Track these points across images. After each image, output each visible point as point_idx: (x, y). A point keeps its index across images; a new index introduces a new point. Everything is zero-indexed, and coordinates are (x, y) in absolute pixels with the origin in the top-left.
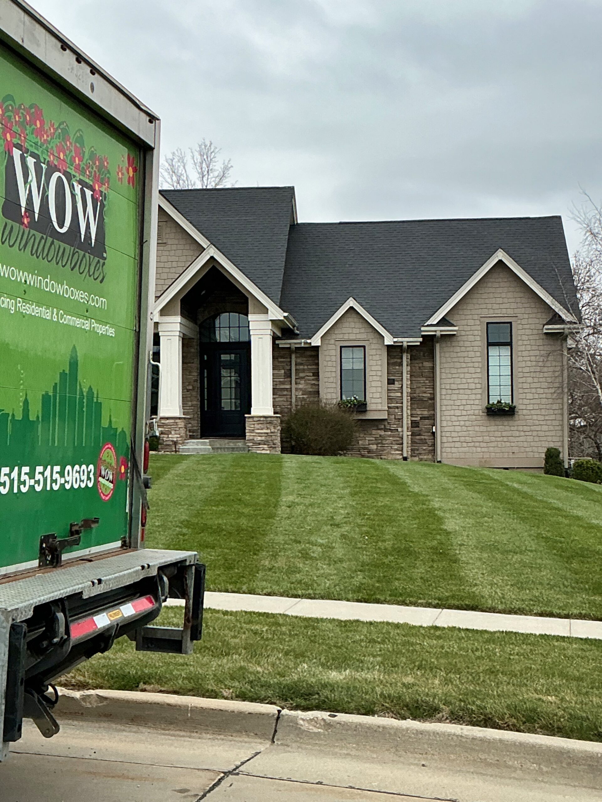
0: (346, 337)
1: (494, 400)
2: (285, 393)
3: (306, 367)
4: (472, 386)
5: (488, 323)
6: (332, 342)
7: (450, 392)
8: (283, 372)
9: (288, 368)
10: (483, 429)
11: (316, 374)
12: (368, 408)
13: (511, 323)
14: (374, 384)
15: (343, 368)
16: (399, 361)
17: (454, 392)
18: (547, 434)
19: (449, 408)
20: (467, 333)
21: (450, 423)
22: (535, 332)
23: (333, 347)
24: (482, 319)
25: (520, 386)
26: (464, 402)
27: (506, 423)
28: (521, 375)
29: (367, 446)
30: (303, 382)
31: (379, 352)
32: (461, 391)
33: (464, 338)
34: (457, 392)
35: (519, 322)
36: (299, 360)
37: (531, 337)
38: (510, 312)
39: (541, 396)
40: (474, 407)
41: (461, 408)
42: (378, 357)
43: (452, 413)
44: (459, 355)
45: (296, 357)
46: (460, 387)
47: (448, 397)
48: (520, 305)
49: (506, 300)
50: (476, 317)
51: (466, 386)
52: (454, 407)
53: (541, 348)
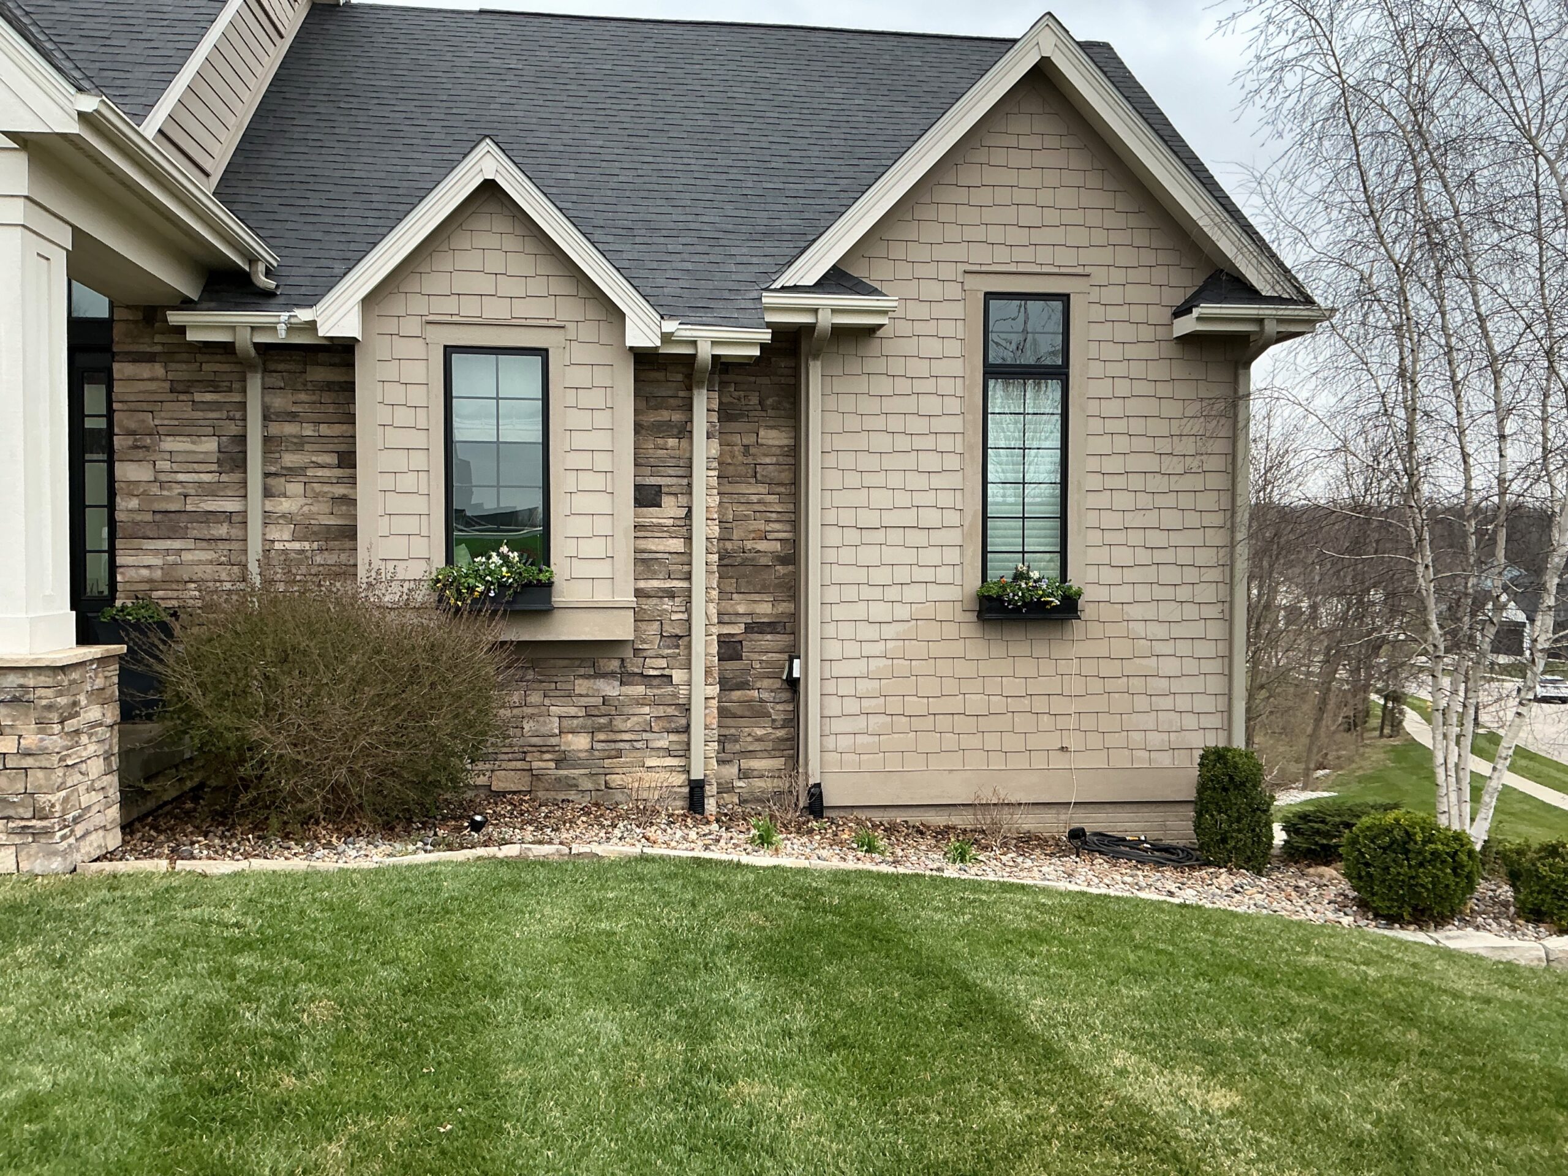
0: (470, 309)
1: (1002, 570)
2: (222, 530)
3: (308, 431)
4: (931, 518)
5: (989, 296)
6: (412, 326)
7: (852, 536)
8: (210, 445)
9: (233, 429)
10: (964, 669)
11: (347, 460)
12: (557, 599)
13: (1065, 298)
14: (582, 503)
15: (458, 436)
16: (677, 417)
17: (868, 537)
18: (1176, 685)
19: (850, 593)
20: (920, 328)
21: (852, 649)
22: (1147, 333)
23: (416, 348)
24: (972, 282)
25: (1092, 518)
26: (902, 574)
27: (1041, 649)
28: (1094, 482)
29: (554, 741)
30: (295, 488)
31: (602, 377)
32: (895, 536)
33: (909, 347)
34: (879, 536)
35: (1094, 297)
36: (278, 402)
37: (1131, 351)
38: (1066, 259)
39: (1159, 556)
40: (936, 593)
41: (893, 593)
42: (595, 398)
43: (859, 611)
44: (889, 405)
45: (265, 388)
46: (889, 519)
47: (846, 555)
48: (1099, 237)
49: (1051, 216)
50: (947, 271)
51: (909, 518)
52: (867, 592)
53: (1163, 390)
